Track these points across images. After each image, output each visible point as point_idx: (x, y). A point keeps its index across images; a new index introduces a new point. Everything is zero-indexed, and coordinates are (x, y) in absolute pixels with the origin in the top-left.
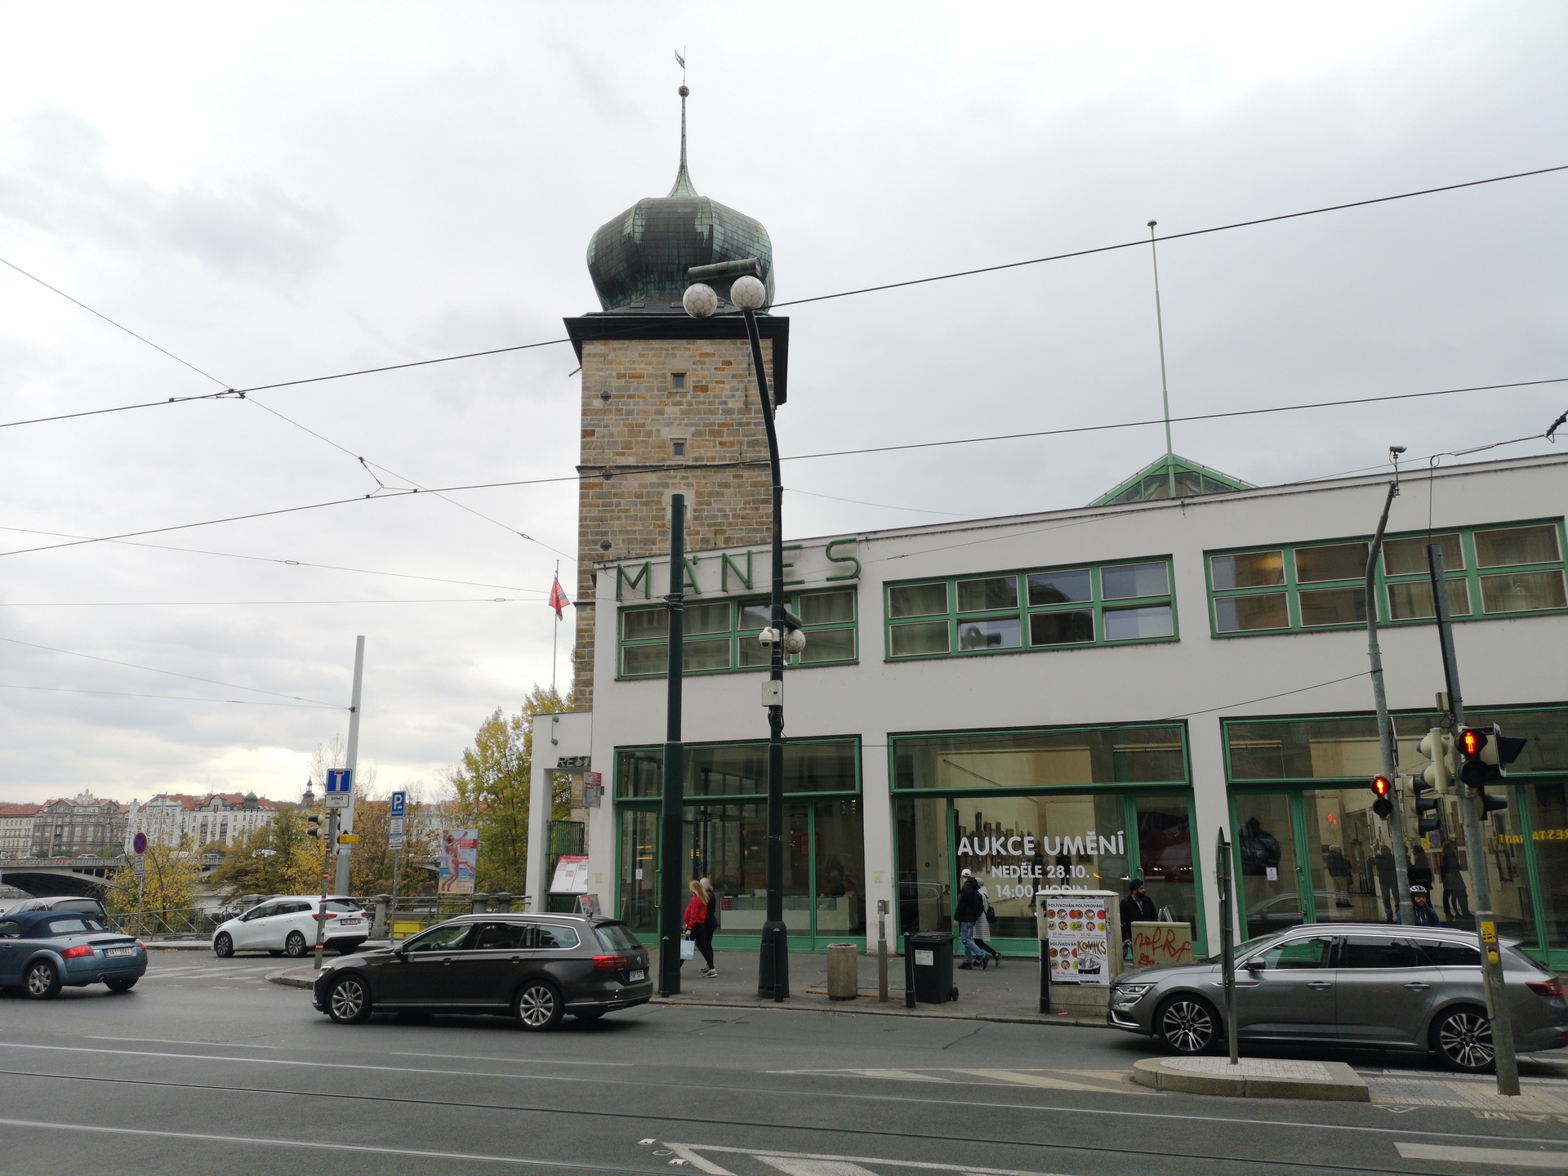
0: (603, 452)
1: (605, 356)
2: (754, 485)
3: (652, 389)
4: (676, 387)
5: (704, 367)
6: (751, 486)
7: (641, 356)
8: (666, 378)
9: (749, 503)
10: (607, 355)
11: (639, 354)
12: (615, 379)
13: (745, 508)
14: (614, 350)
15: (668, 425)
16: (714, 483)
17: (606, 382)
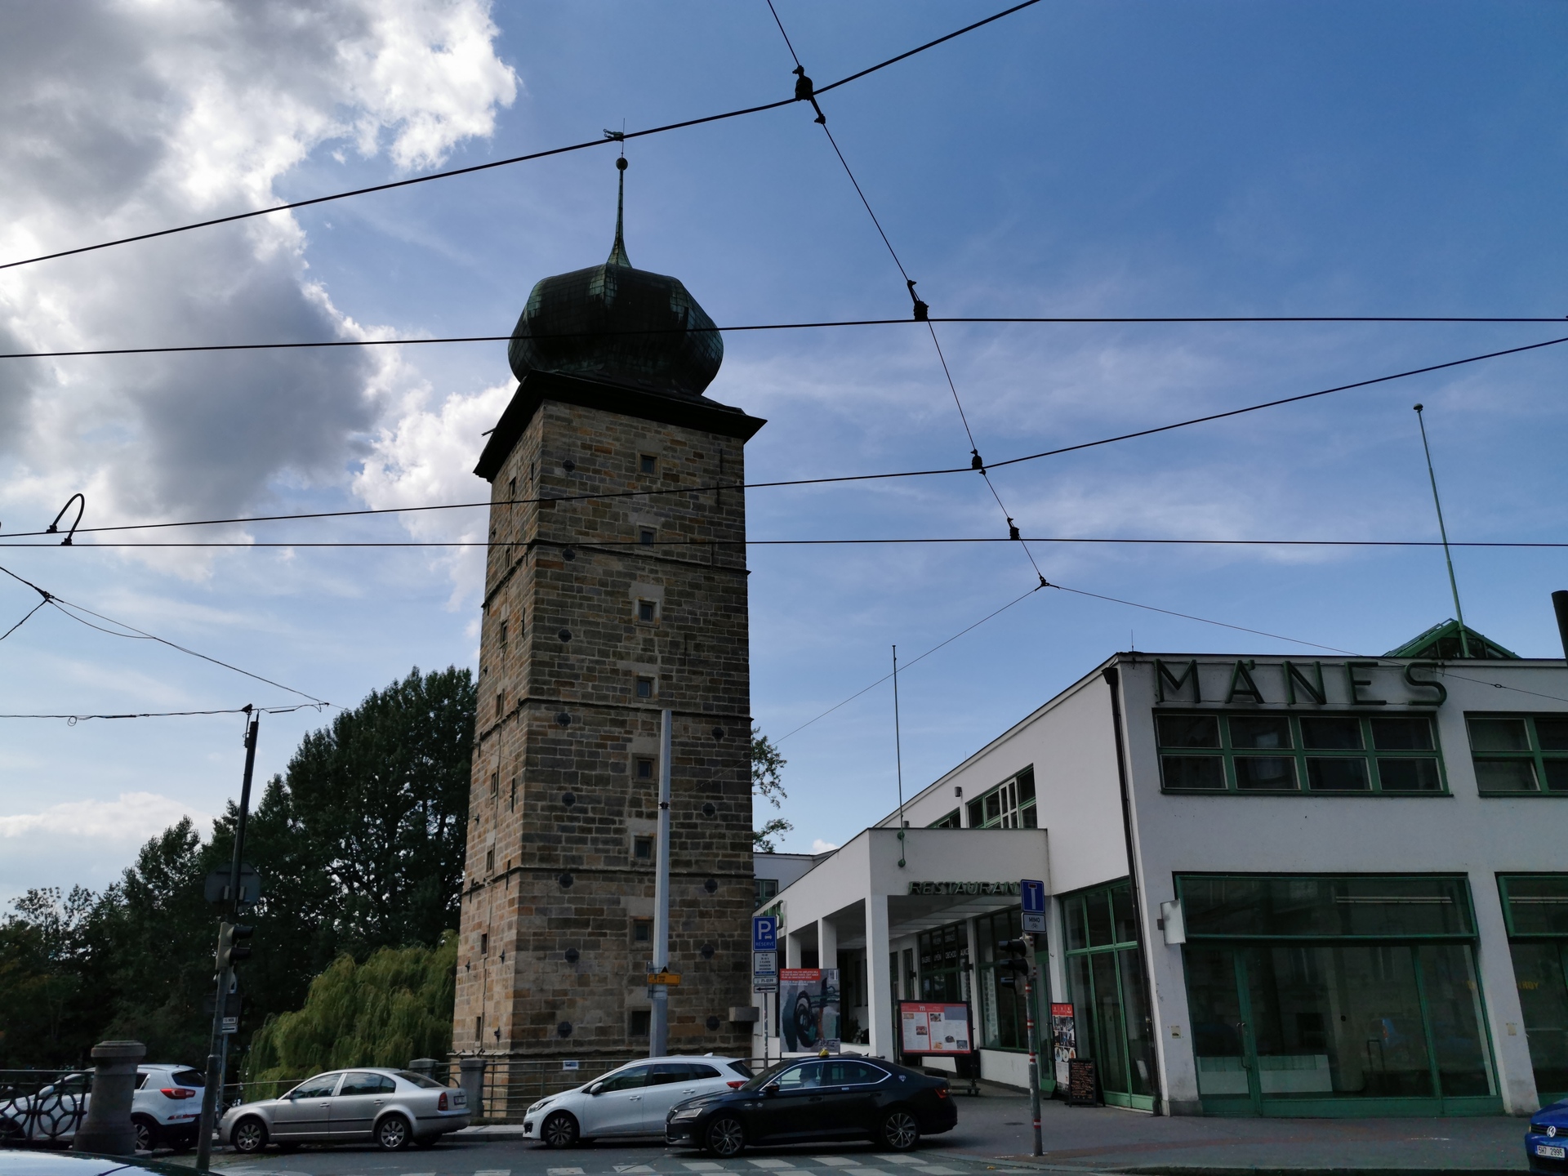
0: (565, 529)
1: (569, 421)
2: (726, 590)
3: (618, 467)
4: (644, 470)
5: (674, 454)
6: (723, 592)
7: (608, 429)
8: (634, 458)
9: (719, 608)
10: (572, 421)
11: (607, 427)
12: (579, 449)
13: (716, 614)
14: (580, 416)
15: (636, 510)
16: (685, 582)
17: (569, 450)
